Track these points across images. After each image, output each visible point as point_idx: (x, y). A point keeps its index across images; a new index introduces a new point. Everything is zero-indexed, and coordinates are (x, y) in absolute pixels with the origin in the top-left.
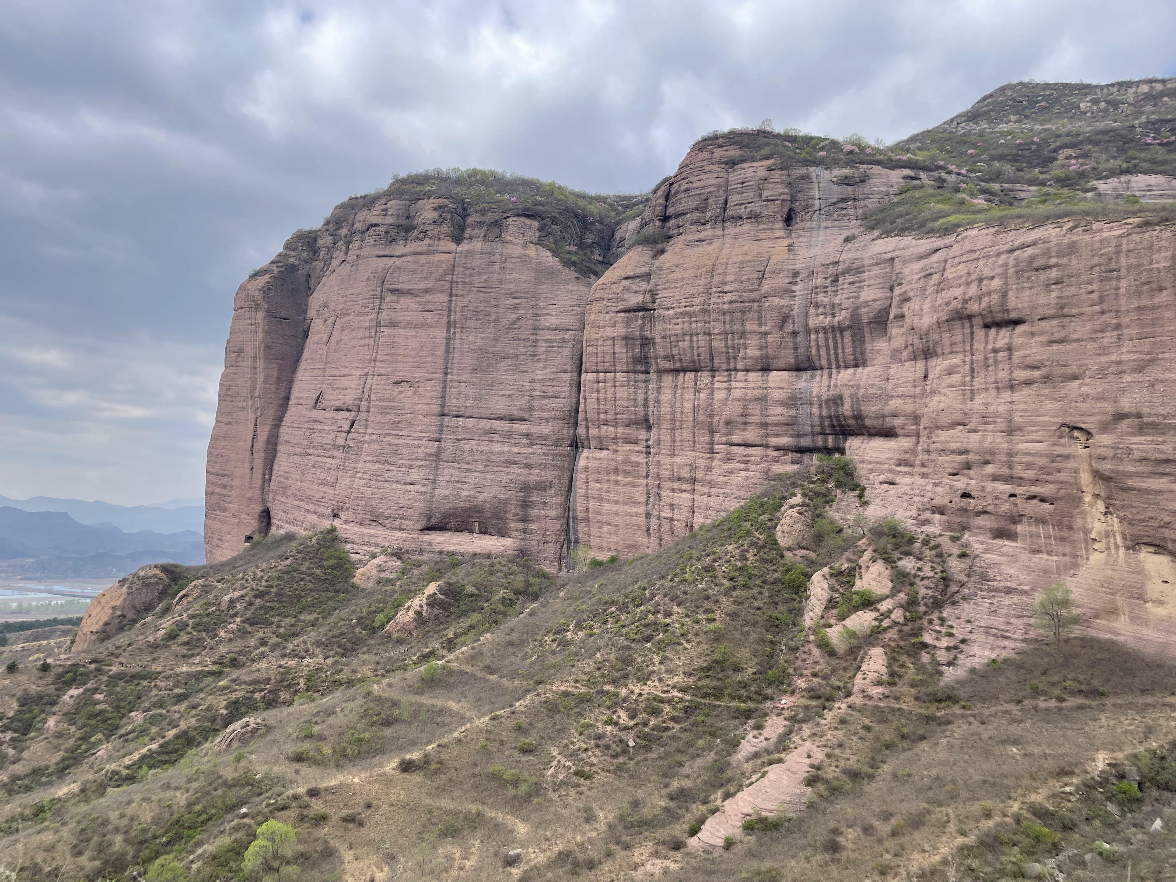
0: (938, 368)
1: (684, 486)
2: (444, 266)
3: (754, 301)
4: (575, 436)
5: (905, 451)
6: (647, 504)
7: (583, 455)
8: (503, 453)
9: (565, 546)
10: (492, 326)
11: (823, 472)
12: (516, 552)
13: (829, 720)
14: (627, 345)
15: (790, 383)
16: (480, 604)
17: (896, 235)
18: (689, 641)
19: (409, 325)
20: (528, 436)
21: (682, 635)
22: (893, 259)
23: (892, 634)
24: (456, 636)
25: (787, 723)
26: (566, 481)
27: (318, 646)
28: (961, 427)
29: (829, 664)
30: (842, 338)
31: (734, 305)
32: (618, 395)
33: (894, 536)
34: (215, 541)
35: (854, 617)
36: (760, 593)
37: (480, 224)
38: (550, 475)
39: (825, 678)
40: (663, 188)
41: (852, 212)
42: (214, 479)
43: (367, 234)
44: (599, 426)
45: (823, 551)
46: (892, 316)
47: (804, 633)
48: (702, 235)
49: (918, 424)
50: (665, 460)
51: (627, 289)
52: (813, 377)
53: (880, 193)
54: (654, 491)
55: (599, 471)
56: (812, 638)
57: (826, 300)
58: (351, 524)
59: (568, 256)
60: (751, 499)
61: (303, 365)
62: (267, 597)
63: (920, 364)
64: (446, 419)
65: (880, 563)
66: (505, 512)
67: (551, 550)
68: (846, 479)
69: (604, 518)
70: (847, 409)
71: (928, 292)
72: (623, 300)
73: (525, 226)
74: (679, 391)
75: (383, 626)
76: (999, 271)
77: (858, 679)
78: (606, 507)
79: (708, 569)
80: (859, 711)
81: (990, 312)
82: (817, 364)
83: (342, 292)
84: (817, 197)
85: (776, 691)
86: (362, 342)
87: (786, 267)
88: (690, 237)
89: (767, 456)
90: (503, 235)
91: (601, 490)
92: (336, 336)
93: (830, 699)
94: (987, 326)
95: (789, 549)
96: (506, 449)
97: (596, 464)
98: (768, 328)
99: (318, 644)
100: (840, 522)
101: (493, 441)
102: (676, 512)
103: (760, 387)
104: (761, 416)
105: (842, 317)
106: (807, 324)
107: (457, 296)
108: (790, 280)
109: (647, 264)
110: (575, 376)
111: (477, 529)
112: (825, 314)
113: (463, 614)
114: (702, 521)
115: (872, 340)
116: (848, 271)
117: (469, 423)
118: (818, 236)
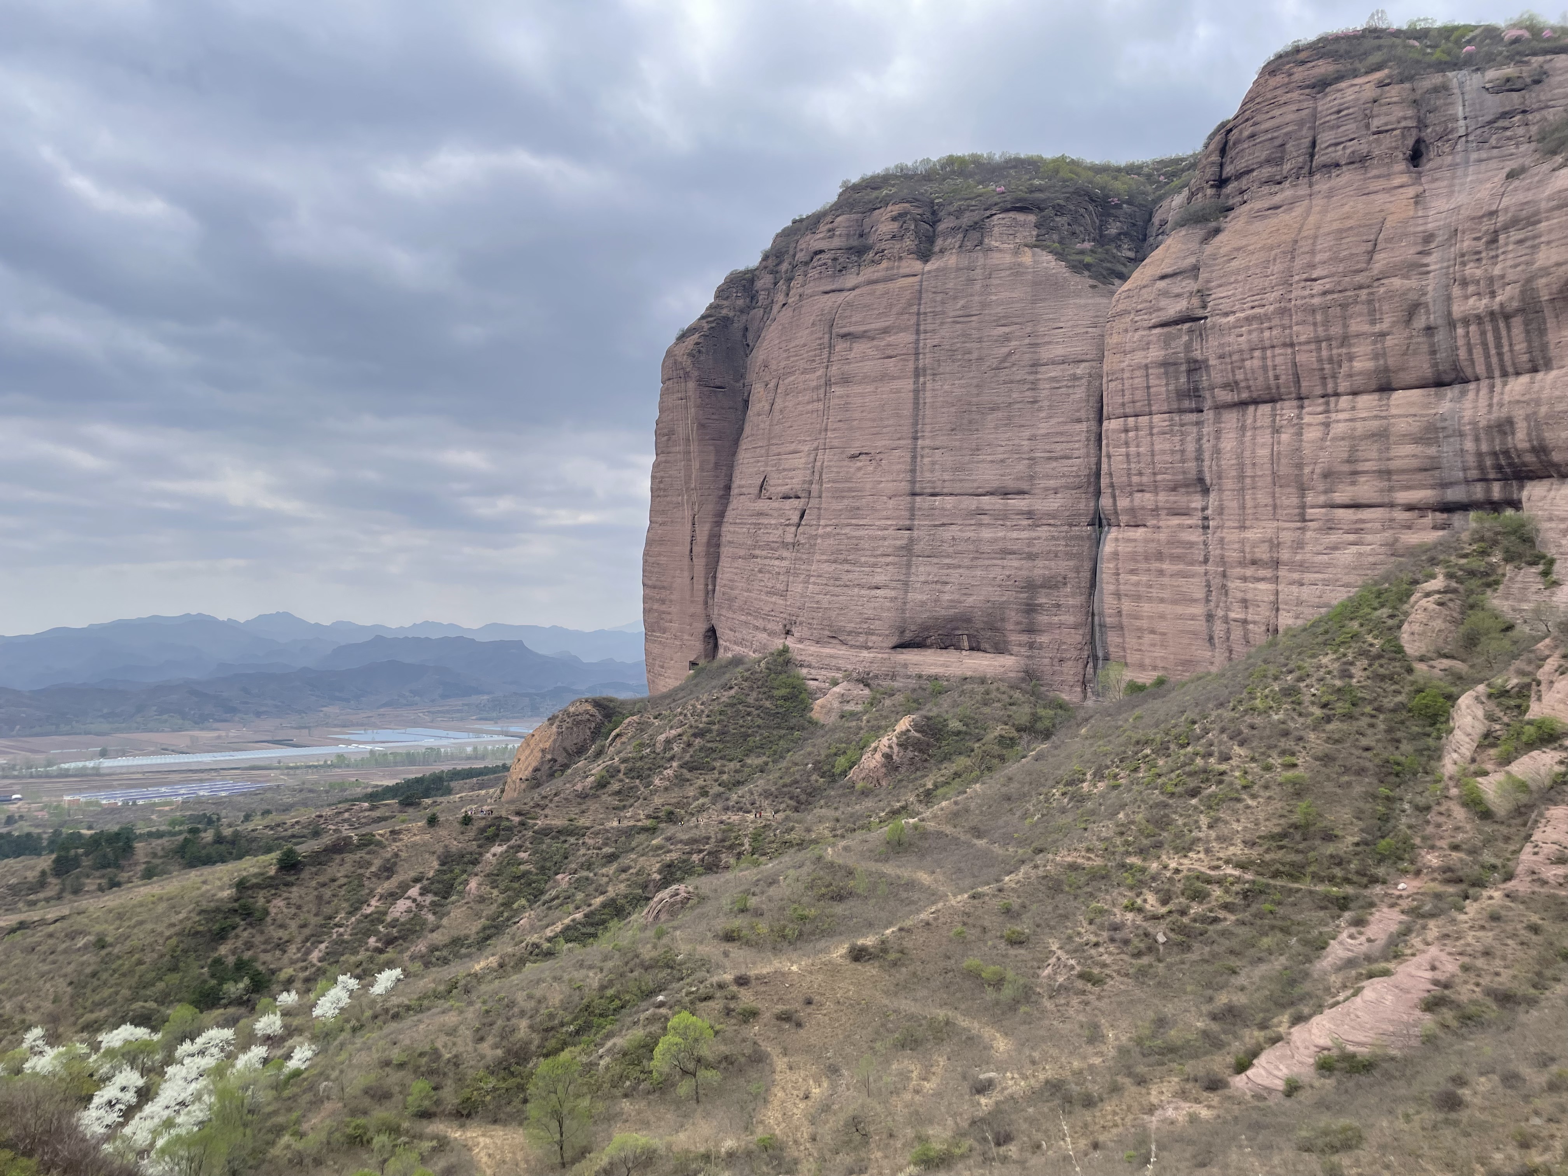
1: (1262, 573)
2: (907, 294)
3: (1361, 287)
4: (1097, 511)
6: (1208, 601)
7: (1109, 537)
8: (995, 540)
9: (1091, 665)
10: (974, 368)
11: (1482, 539)
12: (1022, 675)
13: (1471, 915)
14: (1166, 373)
15: (1427, 406)
16: (970, 744)
18: (1254, 797)
19: (866, 379)
20: (1029, 514)
21: (1245, 787)
24: (936, 787)
25: (1404, 917)
26: (1086, 575)
27: (766, 798)
29: (1480, 832)
30: (1509, 328)
31: (1329, 297)
32: (1157, 447)
34: (657, 669)
35: (1525, 759)
36: (1372, 726)
37: (954, 230)
38: (1063, 566)
39: (1473, 851)
40: (1218, 138)
41: (1521, 131)
42: (651, 592)
43: (811, 265)
44: (1131, 494)
45: (1479, 660)
47: (1440, 786)
48: (1277, 199)
50: (1232, 536)
51: (1165, 293)
52: (1463, 393)
54: (1216, 582)
55: (1133, 557)
56: (1454, 791)
57: (1478, 273)
58: (807, 643)
59: (1079, 257)
60: (1364, 586)
61: (745, 444)
62: (708, 736)
64: (918, 499)
66: (1003, 620)
67: (1070, 671)
68: (1521, 548)
69: (1144, 623)
70: (1520, 438)
72: (1159, 310)
73: (1016, 223)
74: (1249, 434)
75: (844, 773)
77: (1526, 856)
78: (1147, 608)
79: (1290, 692)
80: (1523, 902)
82: (1469, 372)
83: (783, 345)
84: (1461, 115)
85: (1392, 871)
86: (810, 407)
87: (1412, 229)
88: (1258, 205)
89: (1392, 520)
90: (986, 240)
91: (1137, 584)
92: (779, 403)
93: (1479, 883)
95: (1422, 659)
96: (1000, 534)
97: (1128, 548)
98: (1385, 326)
99: (767, 794)
100: (1510, 616)
101: (981, 525)
102: (1250, 610)
103: (1376, 417)
104: (1380, 459)
105: (1507, 295)
106: (1450, 313)
107: (926, 332)
108: (1420, 248)
109: (1193, 253)
110: (1093, 425)
111: (966, 644)
112: (1478, 294)
113: (947, 757)
114: (1290, 622)
115: (1559, 328)
116: (1514, 223)
117: (949, 502)
118: (1466, 175)
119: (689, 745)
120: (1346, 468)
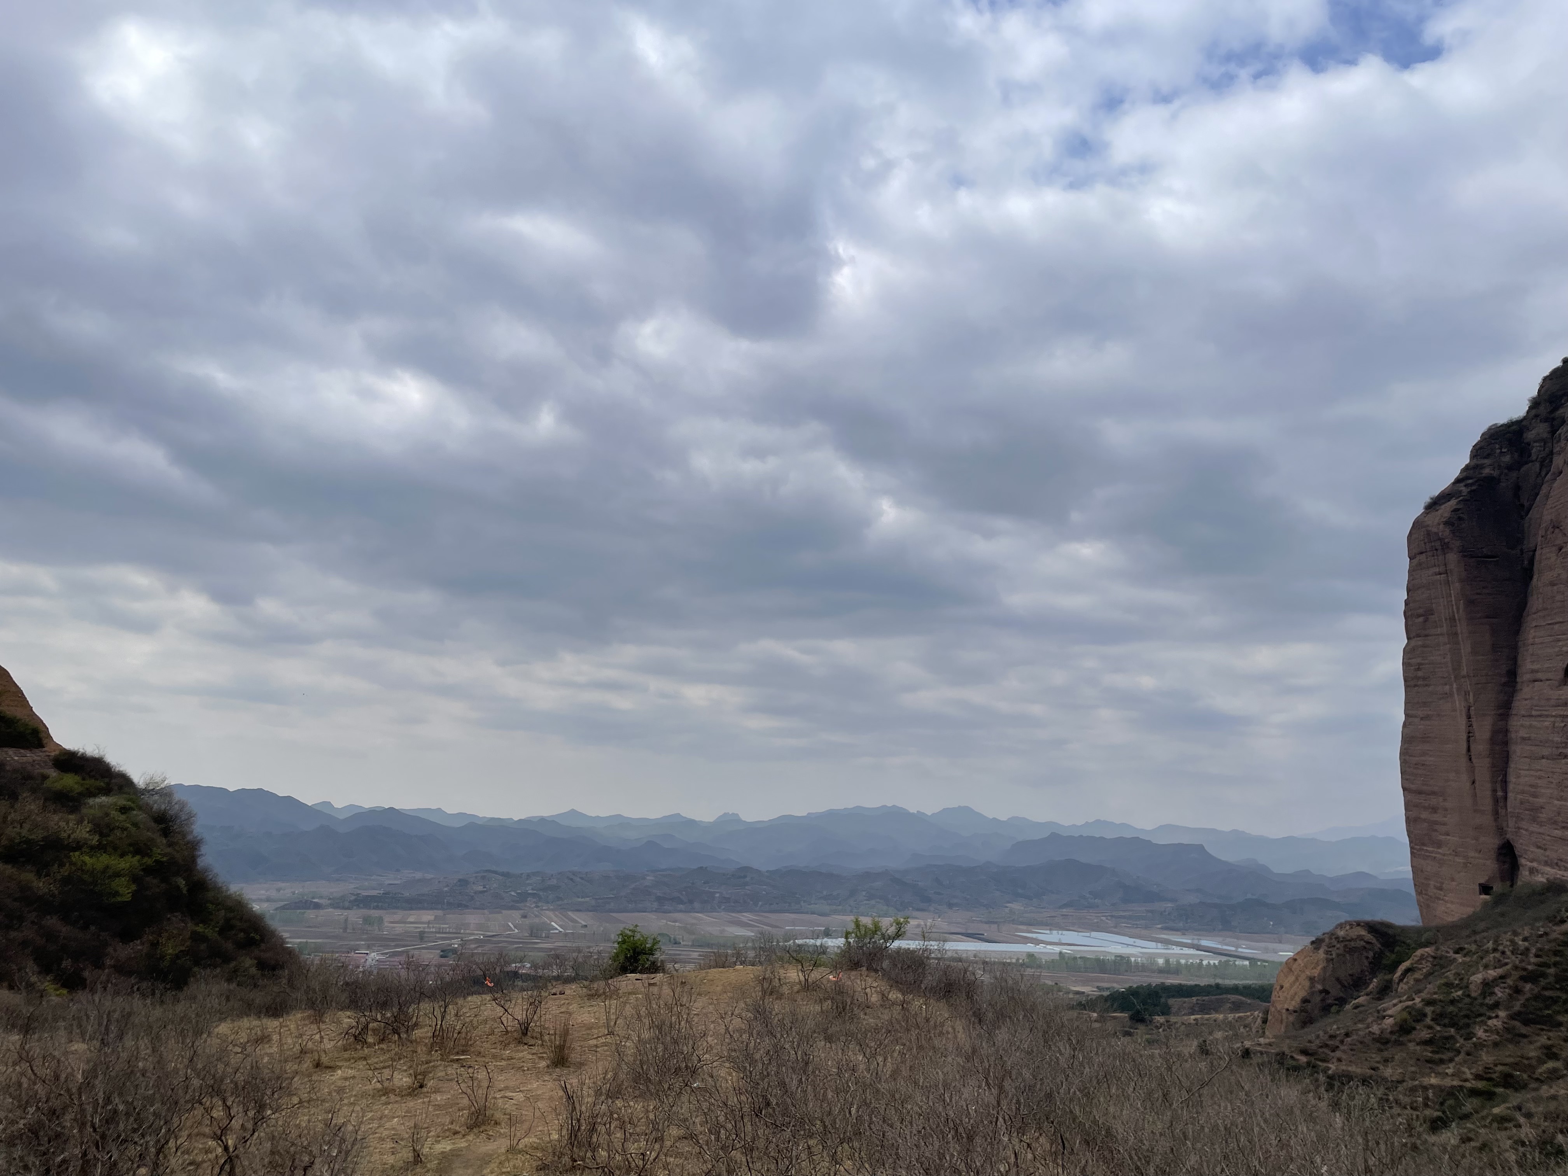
34: (1432, 890)
42: (1414, 798)
61: (1532, 621)
62: (1543, 982)
119: (1517, 991)
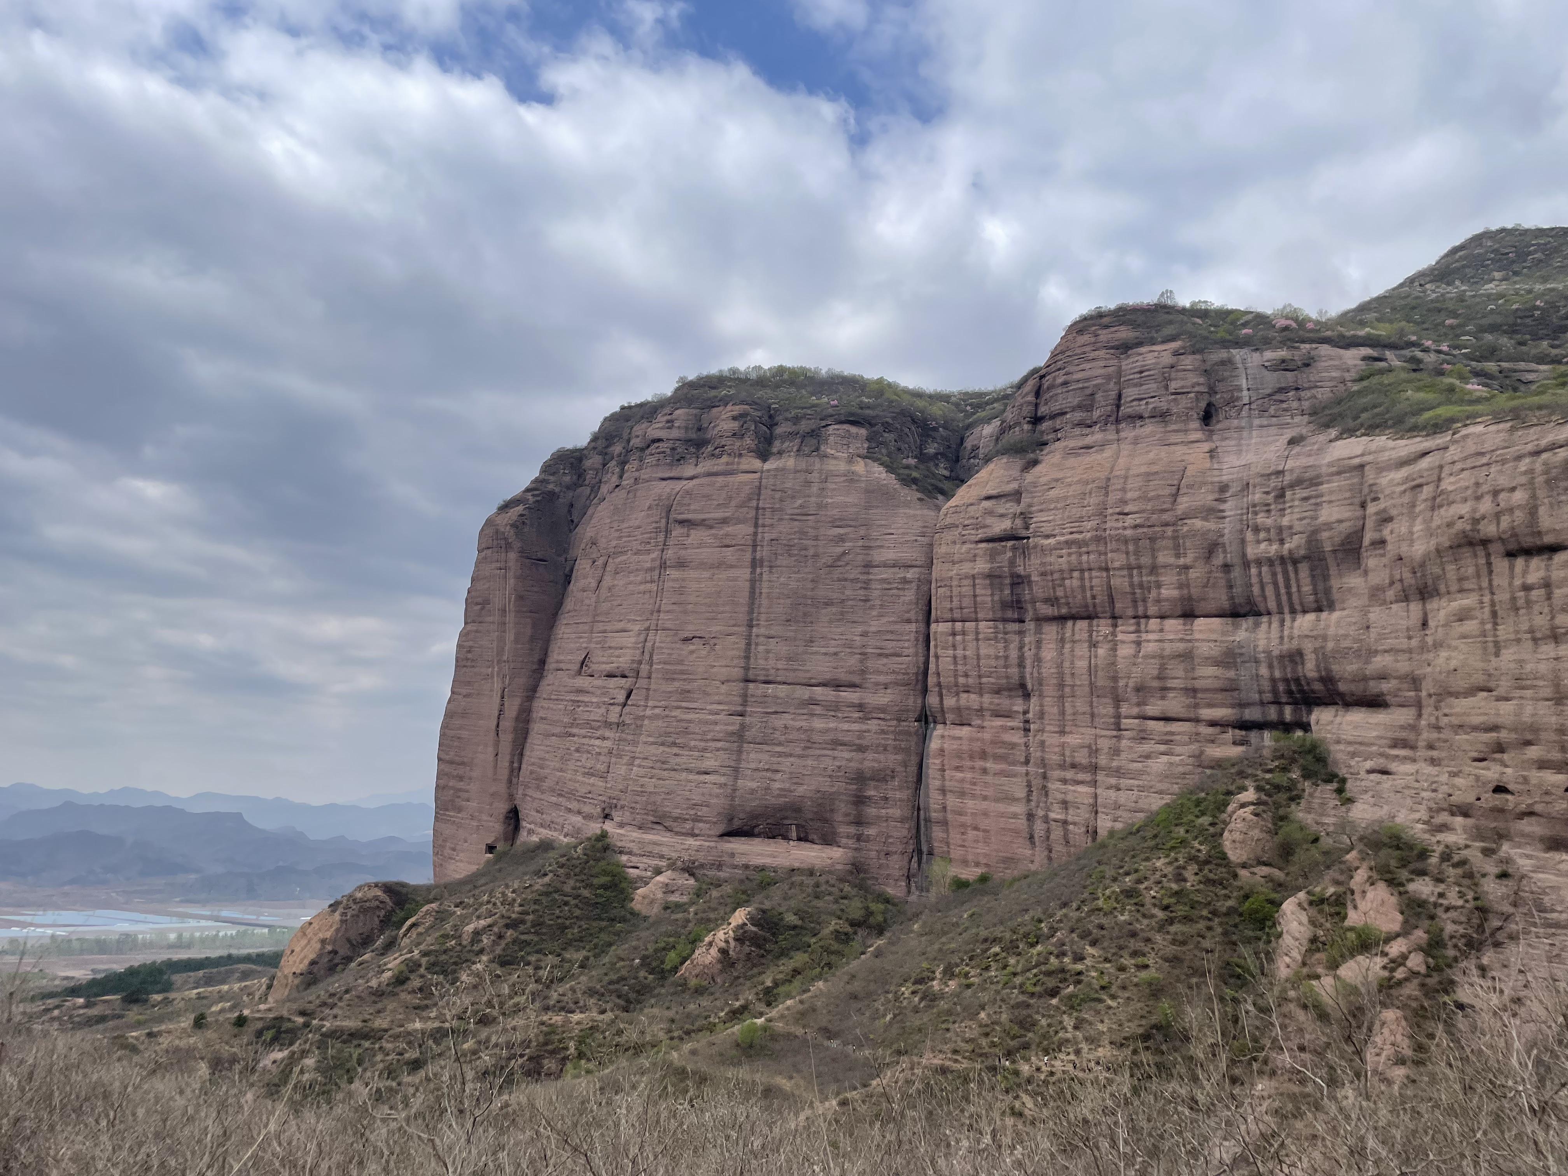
0: (1442, 613)
1: (1081, 776)
2: (747, 489)
3: (1167, 524)
4: (924, 707)
5: (1402, 727)
6: (1029, 801)
7: (935, 733)
8: (828, 730)
9: (915, 859)
10: (810, 563)
11: (1282, 756)
12: (849, 867)
14: (991, 584)
15: (1224, 634)
16: (806, 939)
17: (1363, 435)
18: (1113, 997)
19: (702, 565)
20: (861, 707)
21: (1103, 988)
22: (1361, 467)
23: (1411, 989)
24: (776, 984)
26: (913, 769)
27: (591, 996)
28: (1485, 694)
29: (1322, 1033)
30: (1296, 572)
31: (1140, 530)
32: (982, 652)
33: (1398, 848)
35: (1352, 963)
36: (1209, 928)
37: (792, 435)
38: (892, 760)
40: (1030, 382)
41: (1295, 404)
43: (647, 452)
44: (957, 694)
45: (1293, 869)
46: (1366, 541)
47: (1279, 987)
48: (1089, 440)
49: (1418, 689)
50: (1053, 740)
51: (990, 513)
52: (1257, 625)
53: (1332, 379)
54: (1037, 782)
55: (959, 755)
56: (1292, 994)
57: (1269, 522)
58: (628, 828)
59: (906, 472)
60: (1181, 795)
61: (564, 619)
62: (522, 928)
63: (1415, 607)
64: (751, 685)
65: (1381, 886)
66: (832, 811)
67: (896, 865)
68: (1316, 767)
69: (967, 820)
70: (1310, 668)
71: (1417, 510)
72: (985, 527)
73: (849, 435)
74: (1068, 646)
75: (675, 969)
76: (1523, 480)
77: (1370, 1055)
78: (970, 804)
79: (1130, 893)
81: (1514, 535)
82: (1262, 607)
83: (615, 525)
84: (1244, 386)
85: (1248, 1071)
86: (642, 588)
87: (1210, 479)
88: (1072, 443)
89: (1197, 734)
90: (822, 448)
91: (962, 781)
92: (607, 581)
94: (1511, 555)
95: (1244, 866)
96: (832, 725)
97: (954, 746)
98: (1188, 560)
99: (591, 992)
100: (1315, 828)
101: (813, 715)
102: (1071, 811)
103: (1181, 640)
104: (1186, 678)
105: (1294, 544)
106: (1244, 555)
107: (764, 526)
108: (1217, 496)
109: (1015, 479)
110: (922, 626)
111: (794, 835)
112: (1269, 540)
113: (784, 953)
114: (1109, 824)
115: (1341, 576)
116: (1298, 483)
117: (782, 690)
118: (1251, 438)
119: (500, 937)
120: (1156, 684)
